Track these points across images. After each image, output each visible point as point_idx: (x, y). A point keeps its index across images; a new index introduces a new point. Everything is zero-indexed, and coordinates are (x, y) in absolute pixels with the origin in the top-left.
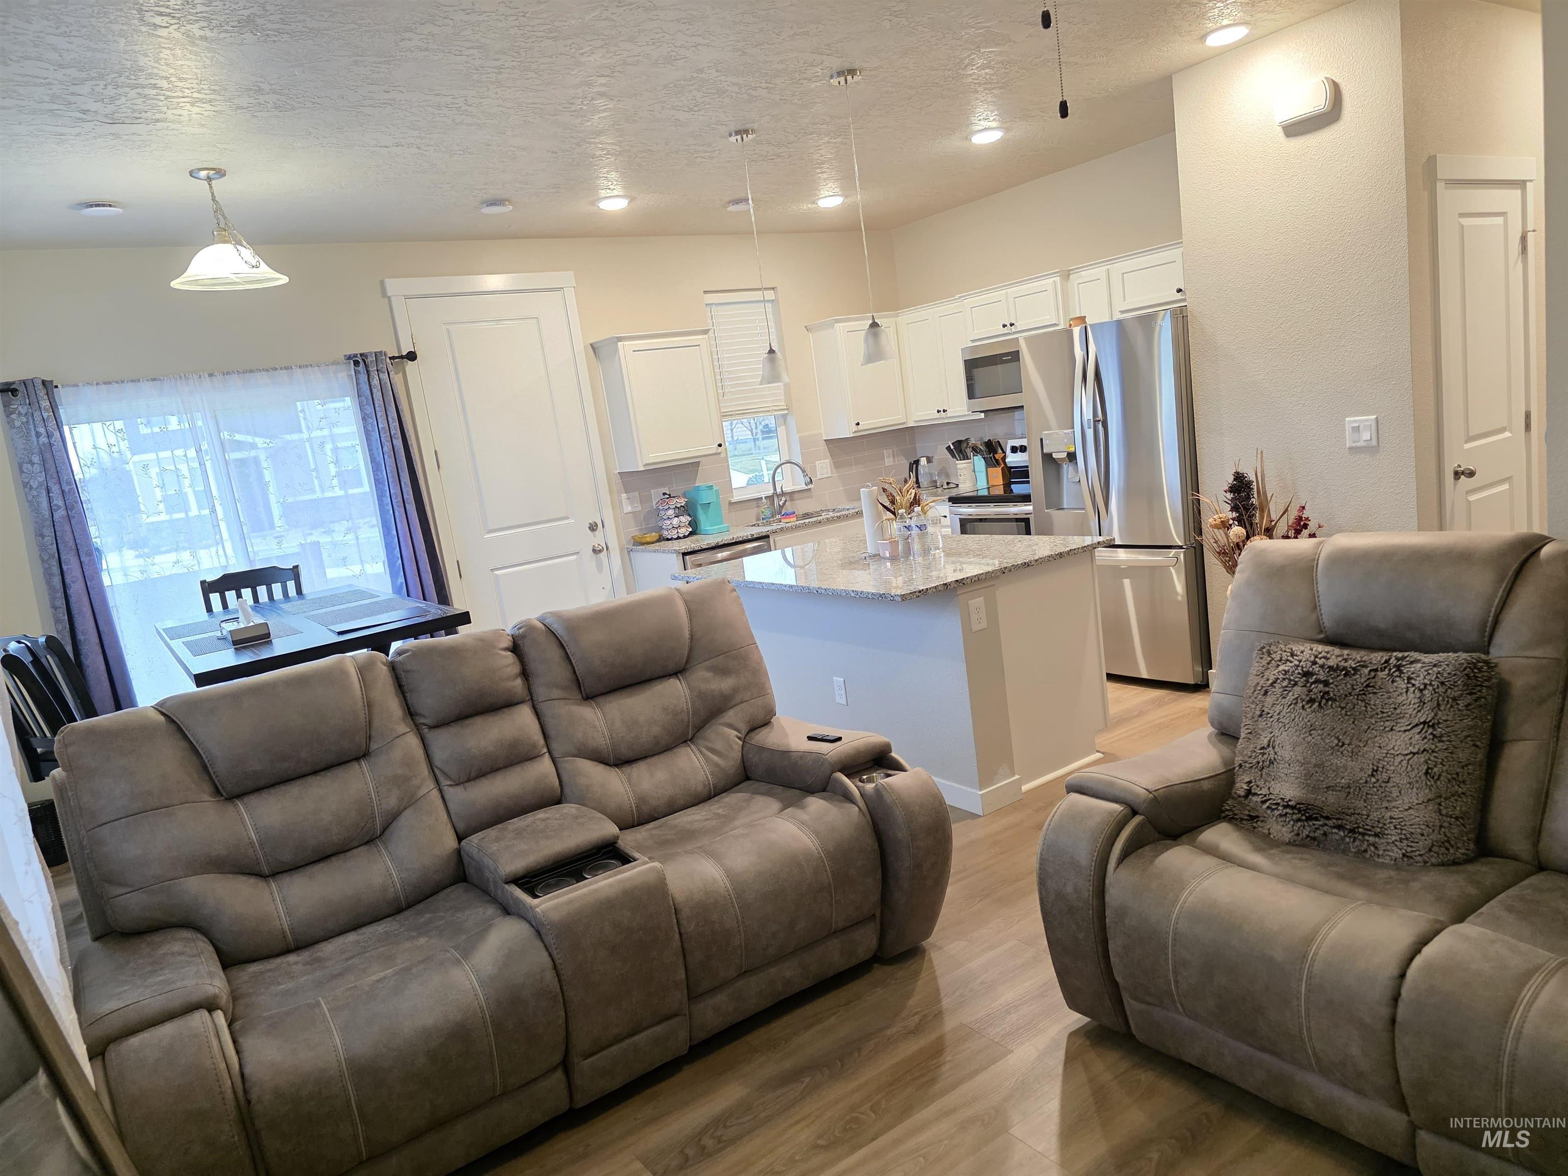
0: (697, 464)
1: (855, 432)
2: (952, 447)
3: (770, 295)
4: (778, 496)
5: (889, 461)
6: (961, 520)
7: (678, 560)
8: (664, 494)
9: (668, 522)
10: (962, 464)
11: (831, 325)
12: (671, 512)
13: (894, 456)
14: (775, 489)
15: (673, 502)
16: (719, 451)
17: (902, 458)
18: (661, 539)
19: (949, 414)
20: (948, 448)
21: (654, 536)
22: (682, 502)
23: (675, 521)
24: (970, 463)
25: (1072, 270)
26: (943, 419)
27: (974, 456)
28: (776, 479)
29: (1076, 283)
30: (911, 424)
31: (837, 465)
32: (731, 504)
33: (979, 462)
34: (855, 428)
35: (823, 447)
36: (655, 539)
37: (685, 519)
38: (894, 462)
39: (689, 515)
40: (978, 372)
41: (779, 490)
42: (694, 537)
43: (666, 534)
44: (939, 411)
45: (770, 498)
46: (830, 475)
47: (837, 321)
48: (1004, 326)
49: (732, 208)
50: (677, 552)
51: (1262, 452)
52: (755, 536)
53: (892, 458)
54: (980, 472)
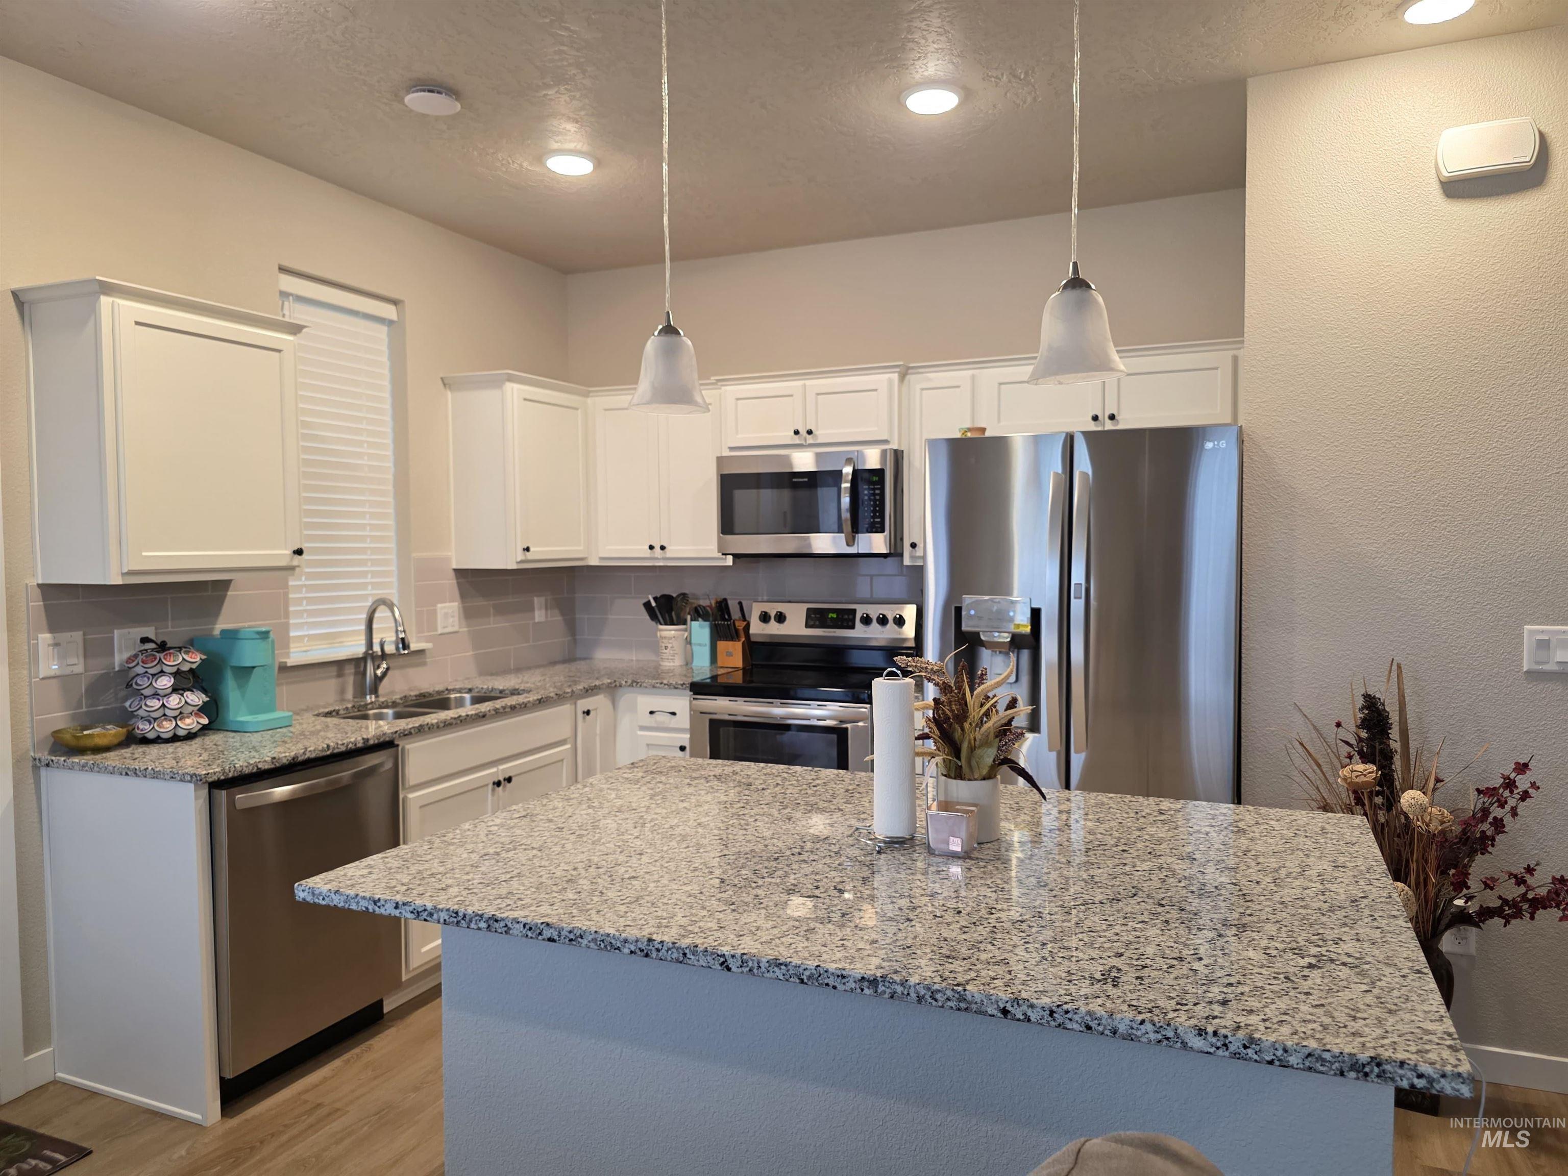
0: (224, 585)
1: (522, 562)
2: (654, 604)
3: (389, 311)
4: (374, 657)
5: (539, 615)
6: (712, 721)
7: (196, 798)
8: (145, 640)
9: (155, 704)
10: (669, 632)
11: (497, 383)
12: (165, 682)
13: (546, 609)
14: (370, 644)
15: (175, 661)
16: (295, 563)
17: (556, 611)
18: (134, 739)
19: (669, 553)
20: (647, 605)
21: (113, 732)
22: (195, 659)
23: (174, 701)
24: (686, 630)
25: (913, 368)
26: (659, 559)
27: (692, 620)
28: (375, 626)
29: (918, 387)
30: (594, 562)
31: (468, 614)
32: (283, 668)
33: (700, 631)
34: (520, 556)
35: (451, 582)
36: (116, 741)
37: (196, 698)
38: (546, 617)
39: (205, 691)
40: (741, 496)
41: (377, 648)
42: (216, 738)
43: (144, 728)
44: (651, 547)
45: (358, 663)
46: (456, 629)
47: (511, 379)
48: (797, 433)
49: (416, 101)
50: (195, 778)
51: (1399, 667)
52: (371, 742)
53: (543, 611)
54: (700, 645)
